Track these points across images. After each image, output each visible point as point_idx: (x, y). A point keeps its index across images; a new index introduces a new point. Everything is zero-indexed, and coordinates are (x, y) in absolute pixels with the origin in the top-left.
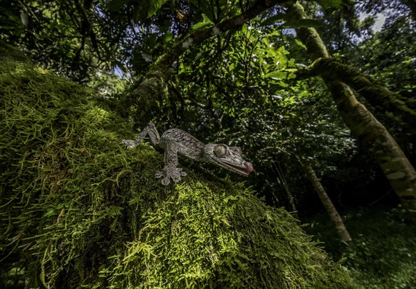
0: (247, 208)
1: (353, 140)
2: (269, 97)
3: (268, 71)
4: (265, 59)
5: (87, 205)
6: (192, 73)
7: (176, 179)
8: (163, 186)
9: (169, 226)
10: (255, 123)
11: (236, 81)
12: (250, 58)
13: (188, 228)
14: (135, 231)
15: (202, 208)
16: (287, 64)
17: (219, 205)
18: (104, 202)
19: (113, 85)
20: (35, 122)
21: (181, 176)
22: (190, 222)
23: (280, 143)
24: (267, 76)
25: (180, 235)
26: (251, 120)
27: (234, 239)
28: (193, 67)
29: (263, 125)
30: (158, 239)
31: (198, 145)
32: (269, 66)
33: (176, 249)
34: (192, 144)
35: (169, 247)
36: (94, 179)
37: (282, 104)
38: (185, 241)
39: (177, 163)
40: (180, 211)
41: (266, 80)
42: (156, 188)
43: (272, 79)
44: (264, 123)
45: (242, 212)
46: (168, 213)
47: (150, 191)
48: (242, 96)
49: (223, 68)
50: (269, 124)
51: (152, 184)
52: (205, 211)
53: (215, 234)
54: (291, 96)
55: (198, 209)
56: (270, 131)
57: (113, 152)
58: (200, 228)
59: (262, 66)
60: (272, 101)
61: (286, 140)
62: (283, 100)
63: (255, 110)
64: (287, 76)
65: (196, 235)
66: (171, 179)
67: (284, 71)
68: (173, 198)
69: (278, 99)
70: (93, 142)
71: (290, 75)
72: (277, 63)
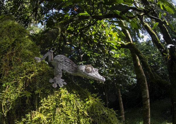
0: (97, 108)
1: (136, 80)
2: (108, 51)
3: (109, 39)
4: (109, 34)
5: (16, 87)
6: (73, 31)
7: (61, 85)
8: (53, 88)
9: (54, 109)
10: (99, 62)
11: (94, 39)
12: (103, 32)
13: (65, 113)
14: (37, 107)
15: (74, 104)
16: (118, 40)
17: (83, 104)
18: (23, 88)
19: (35, 30)
20: (7, 43)
21: (63, 84)
22: (66, 110)
23: (109, 75)
24: (109, 42)
25: (60, 115)
26: (98, 60)
27: (89, 121)
28: (75, 28)
29: (103, 64)
30: (49, 114)
31: (74, 66)
32: (110, 37)
33: (58, 121)
34: (70, 65)
35: (54, 119)
36: (20, 75)
37: (114, 56)
38: (63, 118)
39: (61, 76)
40: (61, 104)
41: (108, 43)
42: (49, 88)
43: (111, 44)
44: (104, 63)
45: (95, 110)
46: (55, 103)
47: (46, 88)
48: (96, 47)
49: (89, 32)
50: (106, 64)
51: (47, 85)
52: (75, 106)
53: (79, 118)
54: (118, 54)
55: (71, 104)
56: (106, 68)
57: (30, 63)
58: (71, 114)
59: (107, 37)
60: (110, 54)
61: (112, 74)
62: (115, 54)
63: (101, 56)
64: (117, 45)
65: (69, 117)
66: (58, 85)
67: (116, 42)
68: (58, 95)
69: (112, 53)
70: (23, 55)
71: (119, 45)
72: (114, 38)
